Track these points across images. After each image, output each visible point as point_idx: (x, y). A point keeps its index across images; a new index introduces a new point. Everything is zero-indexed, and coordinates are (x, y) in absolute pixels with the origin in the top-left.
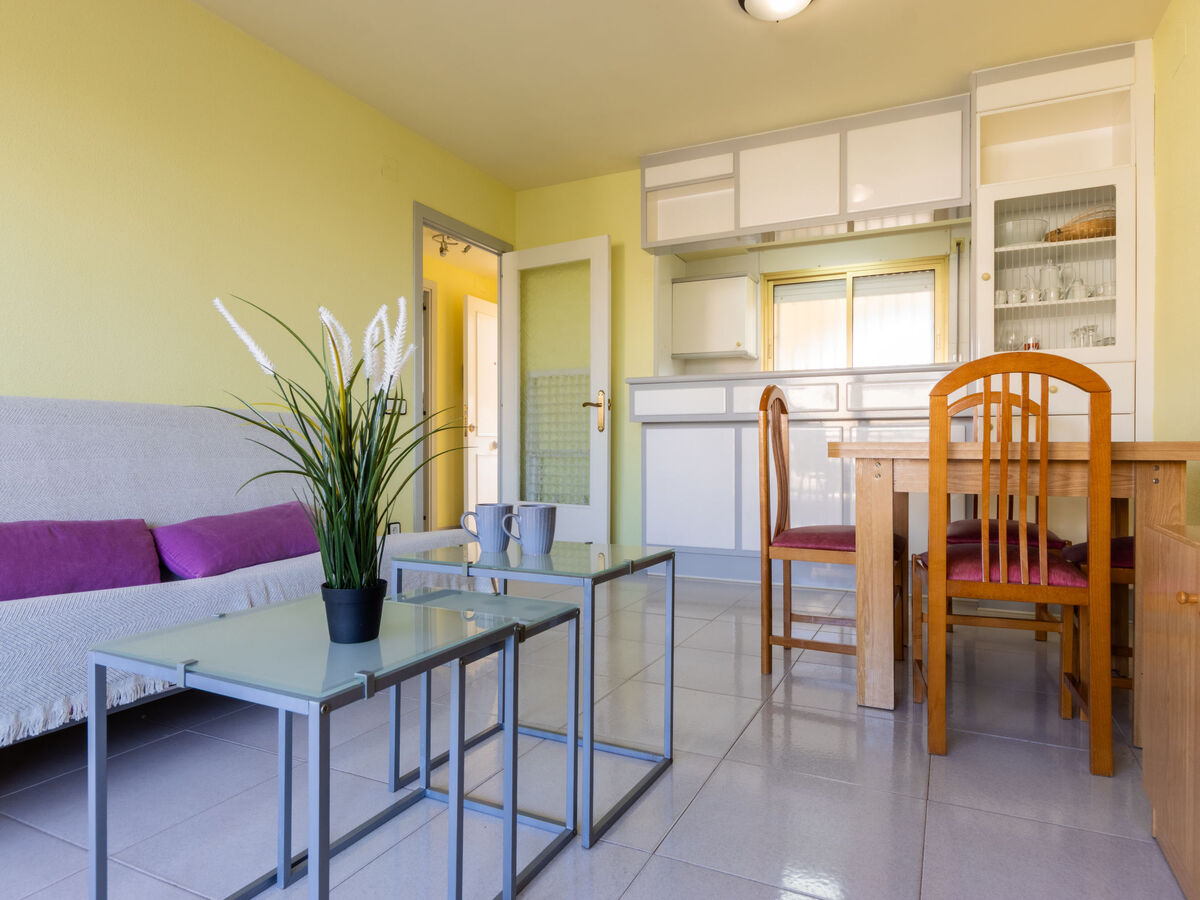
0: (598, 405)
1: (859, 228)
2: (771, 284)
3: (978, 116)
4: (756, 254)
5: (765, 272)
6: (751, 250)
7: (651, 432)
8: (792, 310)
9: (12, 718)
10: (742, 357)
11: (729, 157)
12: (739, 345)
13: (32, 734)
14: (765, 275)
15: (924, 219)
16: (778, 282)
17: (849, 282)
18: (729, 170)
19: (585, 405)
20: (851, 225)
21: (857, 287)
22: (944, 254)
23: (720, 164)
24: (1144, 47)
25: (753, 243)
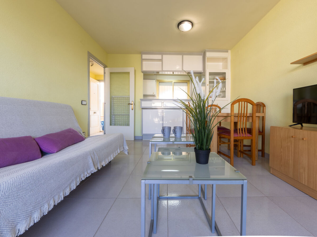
0: (132, 104)
1: (175, 73)
2: (158, 82)
3: (206, 57)
4: (155, 76)
5: (158, 79)
6: (155, 75)
7: (144, 110)
8: (162, 87)
9: (39, 211)
10: (154, 96)
11: (161, 56)
12: (153, 93)
13: (45, 214)
14: (157, 80)
15: (185, 73)
16: (160, 82)
17: (173, 83)
18: (161, 58)
19: (129, 104)
20: (173, 73)
21: (174, 84)
22: (189, 80)
23: (159, 57)
24: (229, 51)
25: (155, 74)
